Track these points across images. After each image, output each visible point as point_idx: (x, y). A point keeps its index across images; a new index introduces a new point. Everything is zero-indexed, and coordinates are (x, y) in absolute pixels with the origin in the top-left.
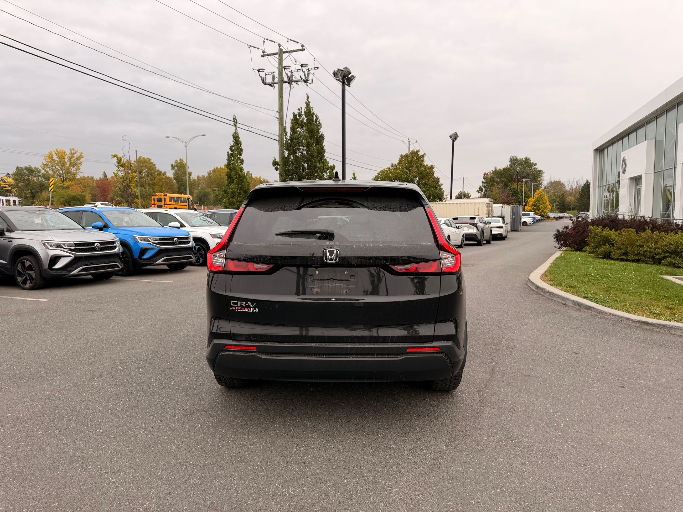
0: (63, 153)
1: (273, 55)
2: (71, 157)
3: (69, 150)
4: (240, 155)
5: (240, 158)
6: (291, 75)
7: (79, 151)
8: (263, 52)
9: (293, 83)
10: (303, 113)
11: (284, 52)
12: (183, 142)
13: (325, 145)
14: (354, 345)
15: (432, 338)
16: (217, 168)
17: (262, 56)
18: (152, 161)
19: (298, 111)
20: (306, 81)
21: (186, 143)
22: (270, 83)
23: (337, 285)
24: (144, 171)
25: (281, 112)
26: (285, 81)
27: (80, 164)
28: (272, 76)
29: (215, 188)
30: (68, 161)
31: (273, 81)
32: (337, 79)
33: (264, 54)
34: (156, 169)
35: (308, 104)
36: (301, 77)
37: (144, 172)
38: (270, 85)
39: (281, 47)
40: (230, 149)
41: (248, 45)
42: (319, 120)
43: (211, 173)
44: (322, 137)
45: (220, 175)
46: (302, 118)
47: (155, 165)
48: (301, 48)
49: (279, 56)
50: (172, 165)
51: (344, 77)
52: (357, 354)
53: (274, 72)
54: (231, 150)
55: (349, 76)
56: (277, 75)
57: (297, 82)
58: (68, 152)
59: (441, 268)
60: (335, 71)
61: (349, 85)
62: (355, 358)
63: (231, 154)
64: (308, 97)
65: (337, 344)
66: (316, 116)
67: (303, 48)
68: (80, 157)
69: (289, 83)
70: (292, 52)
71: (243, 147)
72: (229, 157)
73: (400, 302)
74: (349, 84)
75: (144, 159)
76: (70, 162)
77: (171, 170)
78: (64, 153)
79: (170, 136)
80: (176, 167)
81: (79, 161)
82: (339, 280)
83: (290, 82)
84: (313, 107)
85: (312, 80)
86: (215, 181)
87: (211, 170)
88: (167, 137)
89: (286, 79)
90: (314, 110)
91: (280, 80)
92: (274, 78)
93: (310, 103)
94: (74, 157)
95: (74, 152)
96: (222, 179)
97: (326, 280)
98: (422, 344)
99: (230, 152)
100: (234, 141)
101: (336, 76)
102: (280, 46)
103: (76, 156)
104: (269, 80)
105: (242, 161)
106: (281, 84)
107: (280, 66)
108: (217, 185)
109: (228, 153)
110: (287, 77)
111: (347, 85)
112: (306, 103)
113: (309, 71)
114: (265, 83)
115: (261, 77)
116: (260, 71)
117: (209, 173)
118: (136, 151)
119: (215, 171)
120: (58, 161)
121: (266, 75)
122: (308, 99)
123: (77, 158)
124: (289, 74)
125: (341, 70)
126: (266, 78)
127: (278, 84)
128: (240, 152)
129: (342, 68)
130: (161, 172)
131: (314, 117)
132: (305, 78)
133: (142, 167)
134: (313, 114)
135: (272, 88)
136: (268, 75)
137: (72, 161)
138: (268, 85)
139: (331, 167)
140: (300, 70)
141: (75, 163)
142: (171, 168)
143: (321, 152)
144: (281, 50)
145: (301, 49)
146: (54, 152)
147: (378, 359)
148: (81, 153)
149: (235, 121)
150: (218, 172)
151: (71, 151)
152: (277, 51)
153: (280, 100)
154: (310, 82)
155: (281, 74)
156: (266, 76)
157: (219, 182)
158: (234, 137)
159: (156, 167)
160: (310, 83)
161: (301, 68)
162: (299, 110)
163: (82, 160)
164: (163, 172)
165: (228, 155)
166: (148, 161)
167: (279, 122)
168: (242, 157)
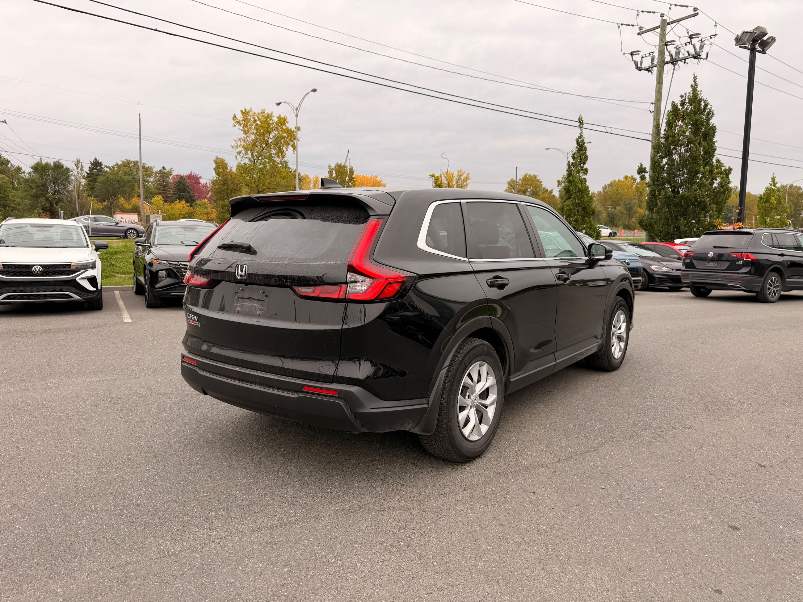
0: (451, 176)
1: (653, 30)
2: (459, 179)
3: (457, 172)
4: (584, 163)
5: (584, 167)
6: (676, 53)
7: (467, 172)
8: (641, 28)
9: (679, 62)
10: (687, 101)
11: (668, 23)
12: (565, 154)
13: (716, 141)
14: (259, 374)
15: (332, 378)
16: (615, 181)
17: (639, 34)
18: (538, 178)
19: (680, 98)
20: (697, 56)
21: (568, 154)
22: (647, 68)
23: (253, 305)
24: (529, 190)
25: (658, 103)
26: (668, 62)
27: (466, 186)
28: (651, 57)
29: (608, 206)
30: (455, 184)
31: (652, 64)
32: (740, 47)
33: (642, 31)
34: (542, 187)
35: (694, 87)
36: (688, 52)
37: (529, 192)
38: (647, 69)
39: (664, 18)
40: (572, 157)
41: (617, 24)
42: (709, 107)
43: (606, 188)
44: (713, 130)
45: (617, 190)
46: (685, 108)
47: (541, 182)
48: (694, 13)
49: (661, 30)
50: (559, 181)
51: (754, 41)
52: (262, 385)
53: (653, 53)
54: (574, 158)
55: (765, 38)
56: (656, 55)
57: (685, 60)
58: (456, 174)
59: (346, 294)
60: (738, 35)
61: (763, 52)
62: (258, 388)
63: (572, 163)
64: (695, 78)
65: (248, 370)
66: (705, 102)
67: (696, 12)
68: (467, 179)
69: (672, 63)
70: (679, 21)
71: (588, 153)
72: (569, 168)
73: (299, 330)
74: (763, 50)
75: (530, 176)
76: (457, 184)
77: (557, 187)
78: (453, 175)
79: (550, 148)
80: (563, 184)
81: (465, 183)
82: (256, 300)
83: (674, 62)
84: (701, 91)
85: (707, 54)
86: (610, 198)
87: (607, 184)
88: (547, 149)
89: (668, 59)
90: (702, 95)
91: (660, 61)
92: (653, 59)
93: (697, 85)
94: (461, 179)
95: (462, 173)
96: (619, 195)
97: (246, 299)
98: (320, 384)
99: (572, 161)
100: (578, 147)
101: (739, 42)
102: (662, 17)
103: (463, 177)
104: (647, 63)
105: (586, 171)
106: (661, 66)
107: (661, 42)
108: (612, 203)
109: (569, 162)
110: (670, 55)
111: (759, 52)
112: (692, 86)
113: (702, 42)
114: (640, 69)
115: (635, 62)
116: (634, 53)
117: (604, 188)
118: (516, 168)
119: (611, 185)
120: (446, 184)
121: (642, 57)
122: (695, 81)
123: (464, 180)
124: (673, 52)
125: (748, 32)
126: (641, 62)
127: (656, 67)
128: (584, 159)
129: (750, 29)
130: (547, 190)
131: (703, 103)
132: (695, 53)
133: (527, 185)
134: (701, 100)
135: (650, 73)
136: (645, 57)
137: (459, 184)
138: (644, 70)
139: (725, 170)
140: (689, 43)
141: (462, 186)
142: (557, 184)
143: (710, 151)
144: (664, 21)
145: (692, 15)
146: (444, 175)
147: (287, 395)
148: (468, 174)
149: (581, 122)
150: (615, 186)
151: (459, 173)
152: (659, 24)
153: (658, 87)
154: (703, 55)
155: (661, 53)
156: (642, 59)
157: (615, 199)
158: (577, 143)
159: (542, 185)
160: (704, 58)
161: (689, 40)
162: (682, 97)
163: (469, 181)
164: (549, 190)
165: (568, 165)
166: (534, 178)
167: (654, 117)
168: (585, 166)
